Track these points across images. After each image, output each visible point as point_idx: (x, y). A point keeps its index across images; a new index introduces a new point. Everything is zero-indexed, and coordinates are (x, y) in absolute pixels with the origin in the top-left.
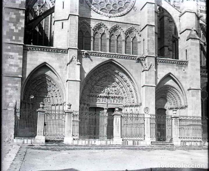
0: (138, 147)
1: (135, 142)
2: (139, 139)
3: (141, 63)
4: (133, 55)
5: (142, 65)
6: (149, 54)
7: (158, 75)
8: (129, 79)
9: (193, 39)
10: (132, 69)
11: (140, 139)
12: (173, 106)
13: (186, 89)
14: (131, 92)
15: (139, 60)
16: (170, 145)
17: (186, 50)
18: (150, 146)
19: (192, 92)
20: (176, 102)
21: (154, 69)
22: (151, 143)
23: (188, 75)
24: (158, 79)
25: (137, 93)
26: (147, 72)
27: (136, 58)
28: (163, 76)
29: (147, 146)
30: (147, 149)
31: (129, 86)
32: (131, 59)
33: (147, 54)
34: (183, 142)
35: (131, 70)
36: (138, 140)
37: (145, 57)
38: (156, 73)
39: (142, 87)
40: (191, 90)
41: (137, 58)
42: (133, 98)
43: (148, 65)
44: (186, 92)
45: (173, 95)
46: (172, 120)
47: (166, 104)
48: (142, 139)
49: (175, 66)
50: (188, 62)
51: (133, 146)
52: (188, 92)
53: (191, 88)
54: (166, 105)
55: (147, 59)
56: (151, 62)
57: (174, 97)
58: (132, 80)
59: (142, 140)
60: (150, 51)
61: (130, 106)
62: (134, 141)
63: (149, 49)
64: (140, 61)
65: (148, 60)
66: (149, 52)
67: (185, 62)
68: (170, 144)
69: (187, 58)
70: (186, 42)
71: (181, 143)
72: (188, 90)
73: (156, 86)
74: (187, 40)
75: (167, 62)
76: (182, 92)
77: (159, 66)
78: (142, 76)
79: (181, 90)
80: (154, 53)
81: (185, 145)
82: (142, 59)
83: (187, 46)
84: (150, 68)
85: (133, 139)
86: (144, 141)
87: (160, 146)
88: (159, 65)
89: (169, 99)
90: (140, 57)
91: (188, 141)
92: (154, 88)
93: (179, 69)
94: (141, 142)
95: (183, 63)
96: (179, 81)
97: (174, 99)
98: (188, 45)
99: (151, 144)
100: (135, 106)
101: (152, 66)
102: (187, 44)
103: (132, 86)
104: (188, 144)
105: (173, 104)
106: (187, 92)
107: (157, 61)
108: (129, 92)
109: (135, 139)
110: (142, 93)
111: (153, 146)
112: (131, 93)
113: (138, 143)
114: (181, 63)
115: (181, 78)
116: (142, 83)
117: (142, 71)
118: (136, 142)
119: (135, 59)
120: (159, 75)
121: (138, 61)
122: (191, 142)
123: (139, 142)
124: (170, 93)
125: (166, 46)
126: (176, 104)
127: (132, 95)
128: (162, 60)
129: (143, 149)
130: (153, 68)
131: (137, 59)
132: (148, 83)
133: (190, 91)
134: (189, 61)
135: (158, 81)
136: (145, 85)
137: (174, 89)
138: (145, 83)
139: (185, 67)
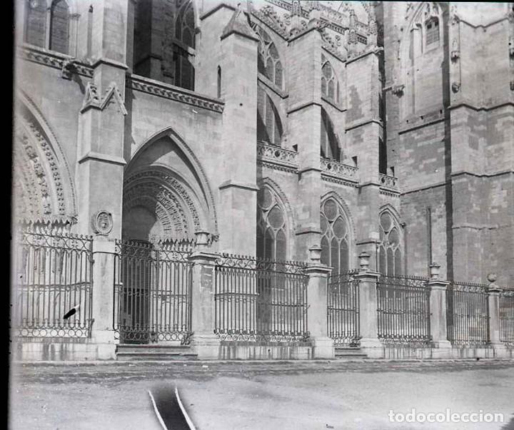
0: (65, 369)
1: (53, 347)
2: (67, 336)
3: (79, 82)
4: (51, 52)
5: (83, 90)
6: (106, 57)
7: (133, 129)
8: (37, 132)
9: (242, 37)
10: (47, 97)
11: (72, 333)
12: (173, 235)
13: (215, 186)
14: (41, 176)
15: (72, 72)
16: (184, 358)
17: (219, 67)
18: (113, 362)
19: (233, 196)
20: (183, 224)
21: (123, 106)
22: (116, 351)
23: (222, 145)
24: (132, 145)
25: (62, 181)
26: (99, 113)
27: (61, 64)
28: (149, 138)
29: (98, 362)
30: (103, 375)
31: (35, 156)
32: (45, 63)
33: (99, 56)
34: (226, 348)
35: (43, 99)
36: (66, 340)
37: (92, 64)
38: (128, 122)
39: (80, 162)
40: (231, 188)
41: (65, 63)
42: (48, 197)
43: (104, 92)
44: (216, 193)
45: (174, 200)
46: (191, 268)
47: (154, 227)
48: (79, 334)
49: (184, 109)
50: (223, 104)
51: (44, 365)
52: (221, 193)
53: (230, 181)
54: (154, 230)
55: (100, 74)
56: (113, 84)
57: (177, 206)
58: (46, 137)
59: (79, 341)
60: (112, 46)
61: (35, 225)
62: (46, 343)
63: (108, 40)
64: (74, 76)
65: (102, 74)
66: (106, 51)
67: (216, 102)
68: (183, 353)
69: (221, 93)
70: (220, 43)
71: (220, 349)
72: (220, 188)
73: (125, 163)
74: (222, 38)
75: (163, 93)
76: (202, 194)
77: (136, 103)
78: (80, 126)
79: (201, 187)
80: (122, 56)
81: (234, 356)
82: (83, 71)
83: (223, 56)
84: (108, 102)
85: (43, 333)
86: (87, 344)
87: (152, 364)
88: (138, 99)
89: (163, 211)
90: (76, 63)
91: (245, 344)
92: (120, 170)
93: (198, 121)
94: (78, 347)
95: (211, 106)
96: (198, 157)
97: (179, 214)
98: (224, 51)
99: (114, 356)
100: (53, 225)
101: (117, 98)
102: (222, 51)
103: (45, 158)
104: (242, 353)
105: (173, 227)
106: (219, 195)
107: (133, 84)
108: (34, 176)
109: (54, 333)
110: (77, 183)
111: (127, 364)
112: (39, 180)
113: (64, 354)
114: (205, 104)
115: (203, 149)
116: (79, 149)
117: (82, 109)
118: (57, 347)
119: (57, 65)
120: (137, 130)
121: (67, 74)
122: (252, 348)
123: (70, 347)
124: (166, 194)
125: (156, 57)
126: (184, 230)
127: (44, 188)
128: (148, 86)
129: (88, 379)
130: (120, 104)
131: (66, 67)
132: (100, 152)
133: (229, 191)
134: (226, 103)
135: (134, 149)
136: (90, 155)
137: (180, 183)
138: (92, 150)
139: (214, 119)
